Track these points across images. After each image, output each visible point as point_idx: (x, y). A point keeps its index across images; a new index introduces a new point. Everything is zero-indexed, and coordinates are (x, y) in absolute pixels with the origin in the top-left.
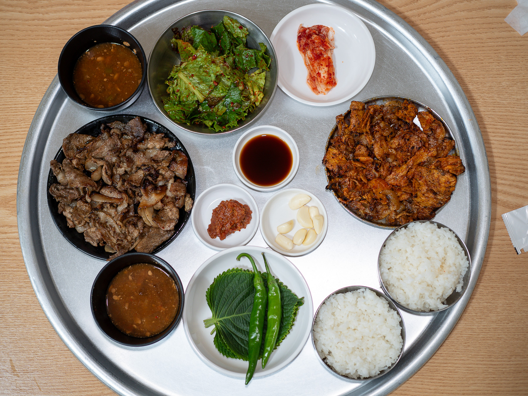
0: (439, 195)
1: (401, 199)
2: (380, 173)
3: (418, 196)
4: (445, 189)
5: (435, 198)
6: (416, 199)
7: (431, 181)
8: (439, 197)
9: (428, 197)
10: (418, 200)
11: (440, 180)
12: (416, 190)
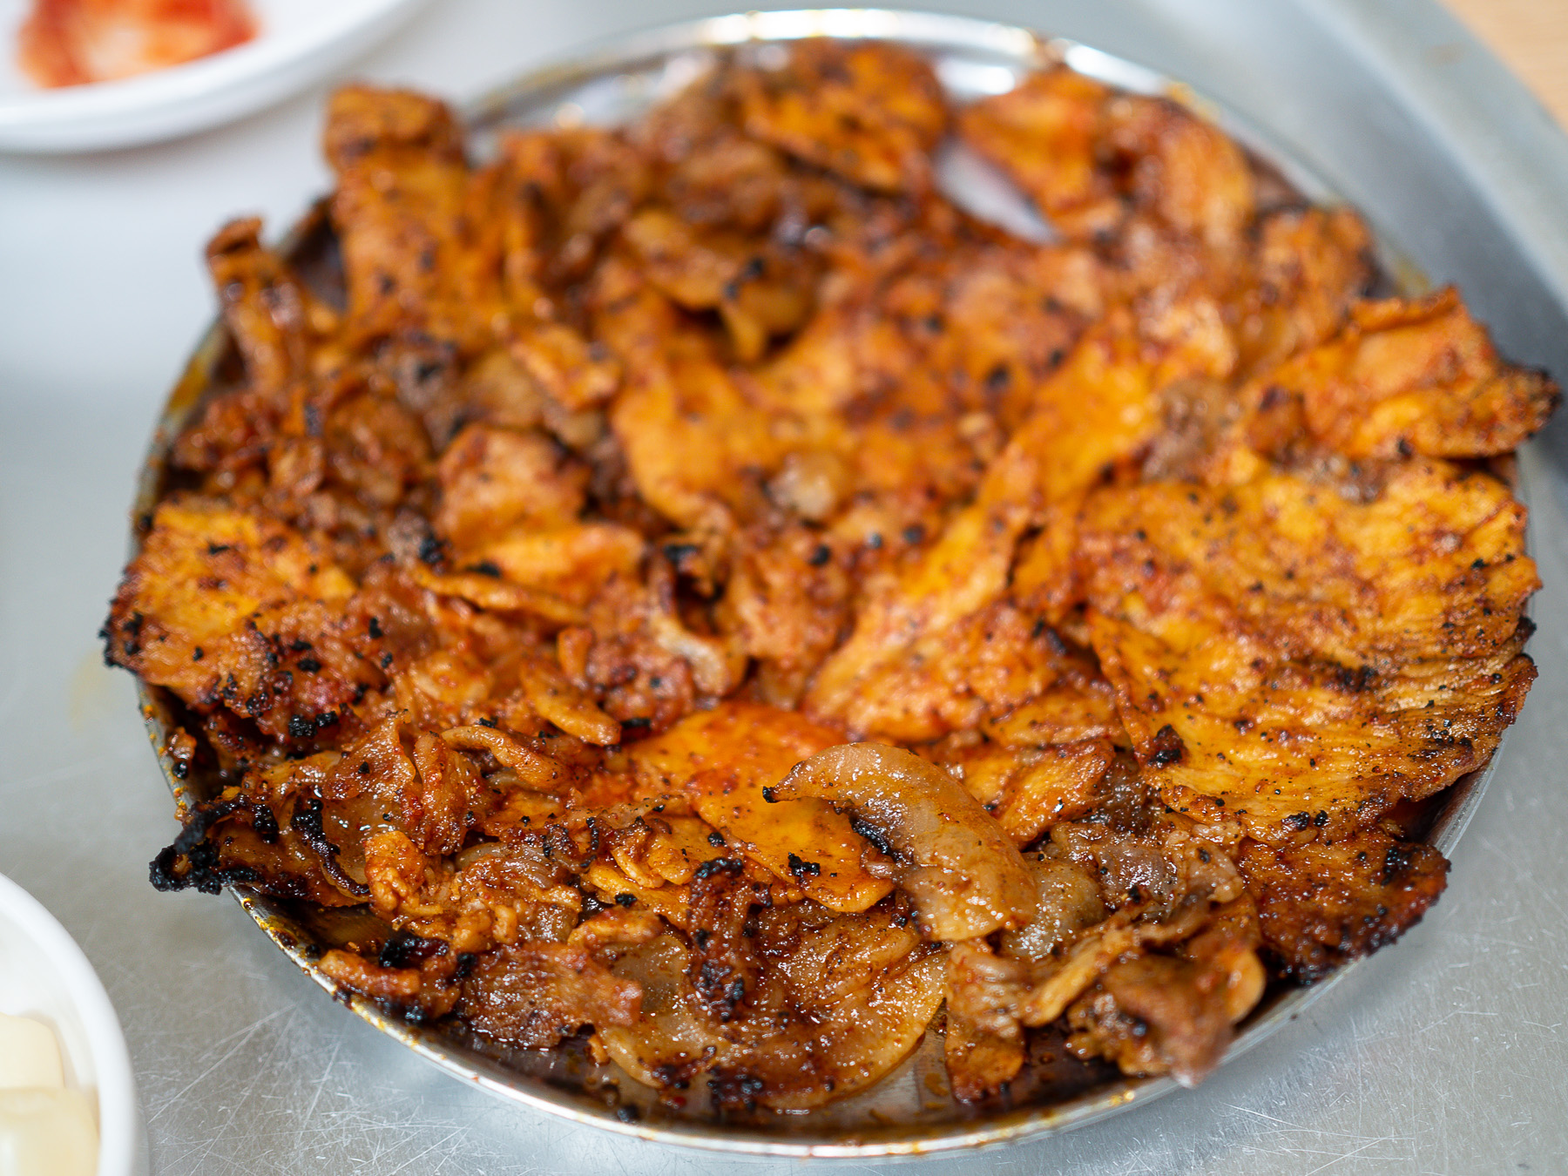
0: (1404, 679)
1: (1026, 818)
2: (736, 644)
3: (1189, 745)
4: (1437, 605)
5: (1375, 715)
6: (1178, 775)
7: (1271, 586)
8: (1410, 698)
9: (1293, 730)
10: (1211, 778)
11: (1353, 549)
12: (1154, 697)
